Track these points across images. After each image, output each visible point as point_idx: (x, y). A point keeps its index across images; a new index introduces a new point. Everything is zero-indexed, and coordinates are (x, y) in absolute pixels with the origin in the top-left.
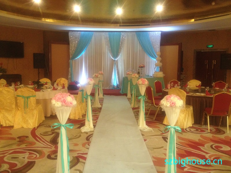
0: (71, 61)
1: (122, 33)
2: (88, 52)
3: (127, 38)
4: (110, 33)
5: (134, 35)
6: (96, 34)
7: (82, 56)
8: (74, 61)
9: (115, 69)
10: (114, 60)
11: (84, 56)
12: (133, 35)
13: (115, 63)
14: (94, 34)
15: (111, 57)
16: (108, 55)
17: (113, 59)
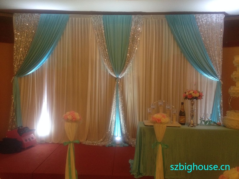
0: (16, 79)
1: (133, 16)
2: (56, 60)
3: (146, 29)
4: (107, 16)
5: (162, 21)
6: (75, 20)
7: (42, 68)
8: (23, 79)
9: (117, 98)
10: (116, 78)
11: (46, 67)
12: (159, 21)
13: (118, 86)
14: (70, 18)
15: (109, 71)
16: (102, 65)
17: (112, 76)
